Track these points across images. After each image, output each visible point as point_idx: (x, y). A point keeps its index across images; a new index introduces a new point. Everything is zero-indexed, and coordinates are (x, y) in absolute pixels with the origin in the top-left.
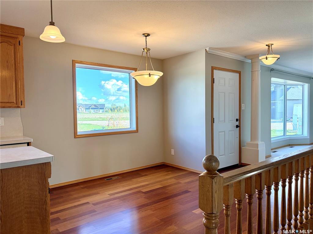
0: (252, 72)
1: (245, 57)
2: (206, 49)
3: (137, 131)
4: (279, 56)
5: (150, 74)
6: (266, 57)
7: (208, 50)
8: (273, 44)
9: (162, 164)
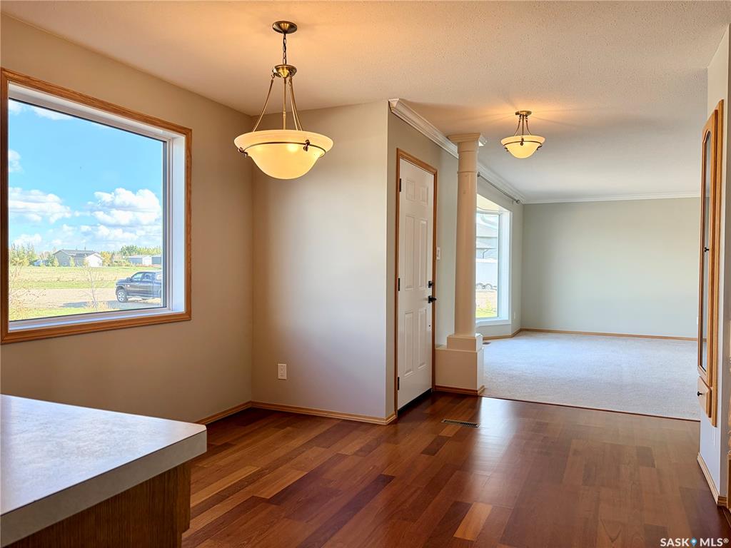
0: (458, 173)
1: (447, 138)
2: (389, 102)
3: (187, 316)
4: (542, 140)
5: (308, 144)
6: (523, 139)
7: (394, 104)
8: (529, 113)
9: (250, 406)
